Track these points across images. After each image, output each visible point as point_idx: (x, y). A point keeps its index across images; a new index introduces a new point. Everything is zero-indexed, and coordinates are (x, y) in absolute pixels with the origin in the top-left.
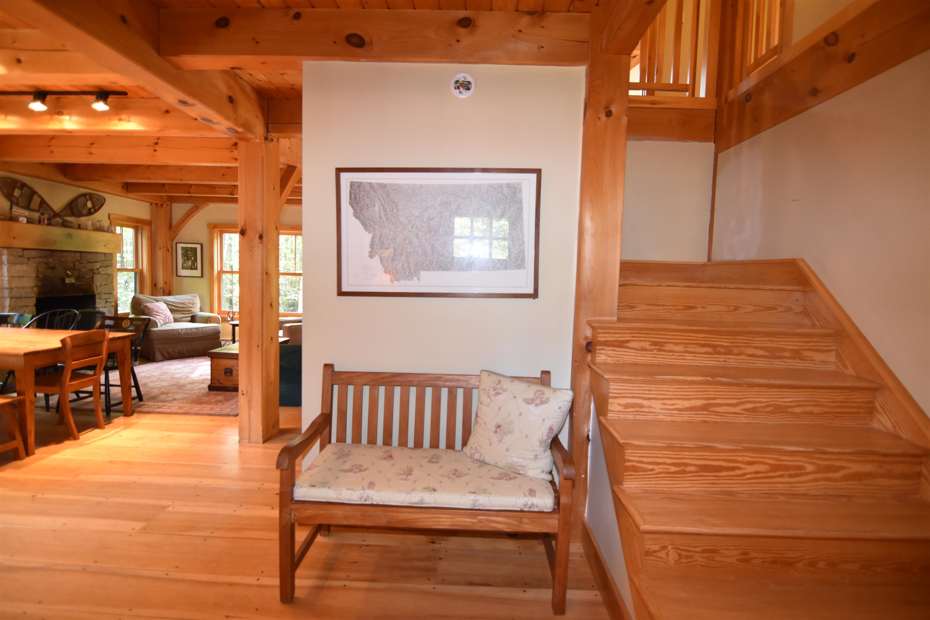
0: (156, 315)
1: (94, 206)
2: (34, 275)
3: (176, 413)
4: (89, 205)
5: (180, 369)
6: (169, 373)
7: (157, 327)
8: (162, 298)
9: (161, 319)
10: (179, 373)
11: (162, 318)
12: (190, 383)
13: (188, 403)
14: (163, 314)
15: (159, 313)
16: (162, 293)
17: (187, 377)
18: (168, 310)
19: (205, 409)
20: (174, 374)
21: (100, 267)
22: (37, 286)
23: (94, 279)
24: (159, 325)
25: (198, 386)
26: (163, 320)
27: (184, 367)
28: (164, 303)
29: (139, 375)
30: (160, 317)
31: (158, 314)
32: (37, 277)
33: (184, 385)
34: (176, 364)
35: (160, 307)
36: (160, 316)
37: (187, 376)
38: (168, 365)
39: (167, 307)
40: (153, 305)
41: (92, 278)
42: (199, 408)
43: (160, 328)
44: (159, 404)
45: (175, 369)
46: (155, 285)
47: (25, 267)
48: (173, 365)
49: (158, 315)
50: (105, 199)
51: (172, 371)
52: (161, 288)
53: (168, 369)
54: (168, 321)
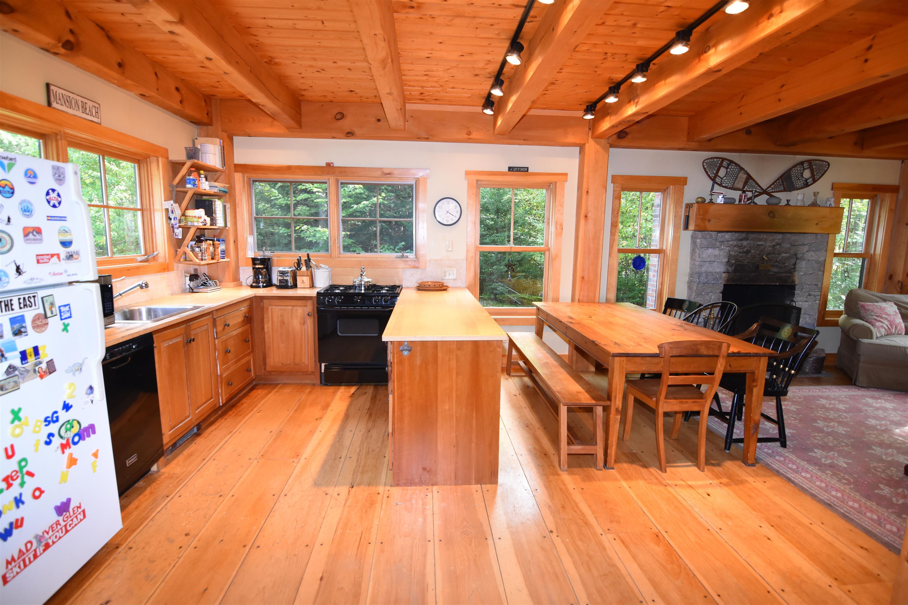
0: (875, 320)
1: (813, 176)
2: (726, 260)
3: (814, 496)
4: (807, 174)
5: (885, 409)
6: (862, 412)
7: (871, 338)
8: (894, 297)
9: (882, 327)
10: (876, 418)
11: (885, 326)
12: (881, 444)
13: (849, 483)
14: (888, 321)
15: (882, 318)
16: (899, 289)
17: (887, 431)
18: (900, 316)
19: (869, 514)
20: (868, 417)
21: (807, 251)
22: (727, 272)
23: (797, 266)
24: (875, 337)
25: (892, 455)
26: (885, 329)
27: (894, 409)
28: (896, 304)
29: (818, 400)
30: (881, 324)
31: (879, 319)
32: (728, 262)
33: (869, 445)
34: (884, 400)
35: (885, 310)
36: (882, 322)
37: (887, 429)
38: (873, 397)
39: (898, 311)
40: (875, 305)
41: (795, 264)
42: (860, 506)
43: (874, 341)
44: (804, 464)
45: (877, 409)
46: (891, 277)
47: (717, 252)
48: (879, 401)
49: (879, 321)
50: (829, 164)
51: (870, 410)
52: (899, 281)
53: (867, 405)
54: (895, 331)
